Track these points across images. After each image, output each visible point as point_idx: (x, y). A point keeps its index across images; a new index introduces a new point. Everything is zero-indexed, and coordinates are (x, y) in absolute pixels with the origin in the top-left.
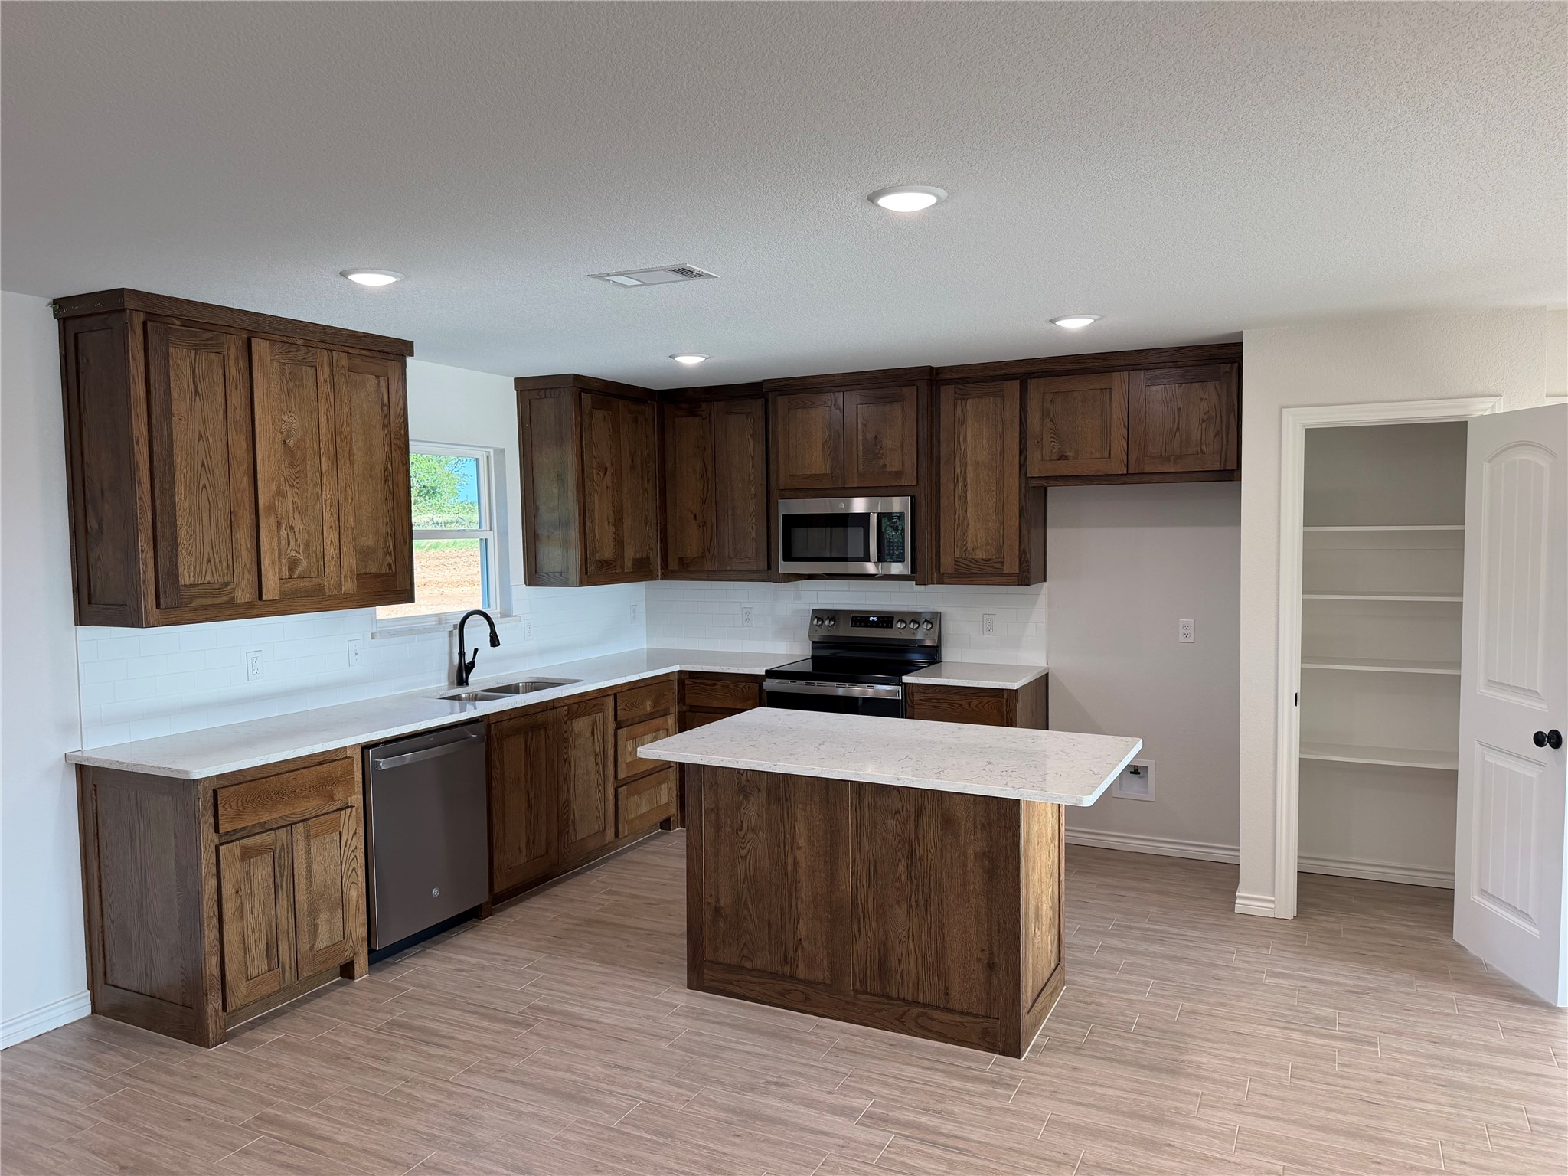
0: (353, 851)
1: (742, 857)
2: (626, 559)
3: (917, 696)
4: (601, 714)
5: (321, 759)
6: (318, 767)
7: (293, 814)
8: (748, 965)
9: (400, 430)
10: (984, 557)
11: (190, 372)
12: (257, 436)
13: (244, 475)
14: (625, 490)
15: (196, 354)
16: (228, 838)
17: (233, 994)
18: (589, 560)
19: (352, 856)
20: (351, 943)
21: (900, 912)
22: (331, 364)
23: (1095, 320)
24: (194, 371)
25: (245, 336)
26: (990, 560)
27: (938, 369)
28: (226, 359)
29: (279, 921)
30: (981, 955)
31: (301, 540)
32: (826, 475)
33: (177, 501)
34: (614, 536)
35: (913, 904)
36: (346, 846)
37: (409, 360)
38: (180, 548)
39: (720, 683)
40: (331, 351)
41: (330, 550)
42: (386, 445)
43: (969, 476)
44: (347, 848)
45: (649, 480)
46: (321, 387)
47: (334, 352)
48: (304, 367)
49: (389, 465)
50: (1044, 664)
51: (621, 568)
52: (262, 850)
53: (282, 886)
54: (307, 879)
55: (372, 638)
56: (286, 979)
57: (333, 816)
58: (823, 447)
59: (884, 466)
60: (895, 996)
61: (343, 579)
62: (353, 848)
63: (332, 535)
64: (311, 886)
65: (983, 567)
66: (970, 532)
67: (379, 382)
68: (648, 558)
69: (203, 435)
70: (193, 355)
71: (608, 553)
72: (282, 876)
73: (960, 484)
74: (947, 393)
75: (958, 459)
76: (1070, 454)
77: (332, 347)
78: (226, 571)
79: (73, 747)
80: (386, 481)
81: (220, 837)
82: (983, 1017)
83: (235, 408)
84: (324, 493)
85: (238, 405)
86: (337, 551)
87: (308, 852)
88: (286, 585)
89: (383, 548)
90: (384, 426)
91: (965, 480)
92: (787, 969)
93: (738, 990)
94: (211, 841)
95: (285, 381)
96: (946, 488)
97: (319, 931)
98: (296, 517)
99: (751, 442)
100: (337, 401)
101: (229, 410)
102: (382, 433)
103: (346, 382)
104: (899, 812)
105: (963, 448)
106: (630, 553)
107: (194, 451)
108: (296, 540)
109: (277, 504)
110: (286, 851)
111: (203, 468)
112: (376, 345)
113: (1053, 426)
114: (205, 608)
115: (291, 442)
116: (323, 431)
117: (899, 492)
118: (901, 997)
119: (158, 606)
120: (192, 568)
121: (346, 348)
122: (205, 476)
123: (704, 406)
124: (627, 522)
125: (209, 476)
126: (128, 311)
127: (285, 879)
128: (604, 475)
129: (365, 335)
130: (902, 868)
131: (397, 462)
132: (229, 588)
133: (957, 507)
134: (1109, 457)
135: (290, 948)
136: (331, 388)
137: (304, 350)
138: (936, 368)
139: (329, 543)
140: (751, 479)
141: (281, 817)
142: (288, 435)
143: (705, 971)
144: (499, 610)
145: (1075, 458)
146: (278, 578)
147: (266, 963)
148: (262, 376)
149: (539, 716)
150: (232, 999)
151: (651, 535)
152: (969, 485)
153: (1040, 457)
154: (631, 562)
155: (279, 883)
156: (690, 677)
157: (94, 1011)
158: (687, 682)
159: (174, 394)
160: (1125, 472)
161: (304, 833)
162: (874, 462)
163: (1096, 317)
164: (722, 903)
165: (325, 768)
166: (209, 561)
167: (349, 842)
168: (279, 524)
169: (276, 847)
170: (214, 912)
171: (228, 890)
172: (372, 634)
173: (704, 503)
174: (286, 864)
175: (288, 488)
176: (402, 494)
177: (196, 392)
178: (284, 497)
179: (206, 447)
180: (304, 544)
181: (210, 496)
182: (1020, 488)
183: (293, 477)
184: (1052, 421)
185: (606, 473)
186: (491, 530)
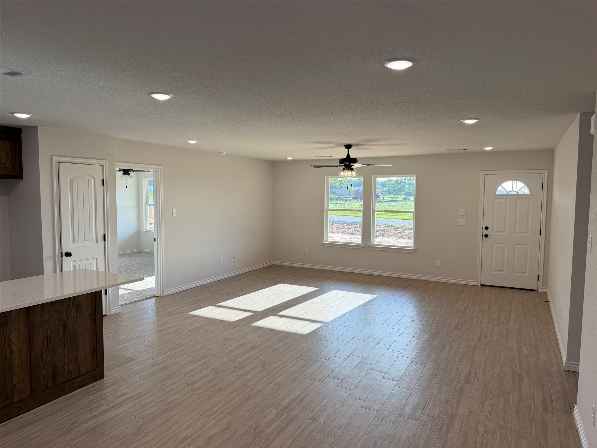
21: (61, 349)
30: (90, 350)
35: (66, 343)
60: (60, 383)
104: (59, 310)
130: (61, 331)
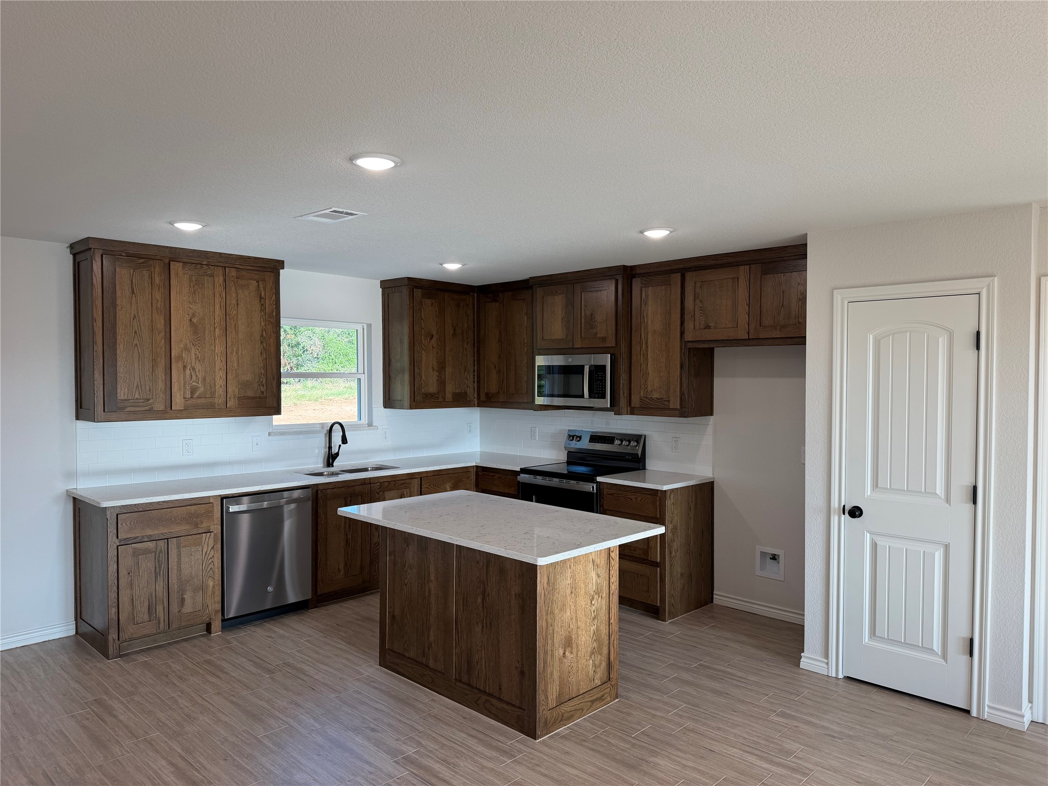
0: (211, 558)
1: (405, 584)
2: (447, 392)
3: (605, 491)
4: (408, 490)
5: (189, 503)
6: (188, 507)
7: (170, 532)
8: (407, 655)
9: (272, 312)
10: (658, 397)
11: (129, 282)
12: (172, 317)
13: (162, 339)
14: (447, 349)
15: (134, 271)
16: (126, 543)
17: (124, 631)
18: (416, 393)
19: (210, 561)
20: (208, 612)
21: (478, 629)
22: (225, 275)
23: (671, 232)
24: (132, 281)
25: (167, 261)
26: (661, 399)
27: (631, 267)
28: (153, 274)
29: (157, 593)
30: (517, 665)
31: (200, 376)
32: (563, 339)
33: (118, 353)
34: (437, 378)
35: (485, 626)
36: (206, 554)
37: (281, 271)
38: (118, 379)
39: (497, 475)
40: (225, 267)
41: (220, 382)
42: (262, 322)
43: (650, 340)
44: (207, 556)
45: (468, 343)
46: (216, 288)
47: (227, 268)
48: (206, 277)
49: (264, 333)
50: (711, 475)
51: (442, 398)
52: (146, 551)
53: (160, 574)
54: (177, 571)
55: (269, 436)
56: (161, 627)
57: (198, 536)
58: (562, 322)
59: (596, 334)
60: (475, 686)
61: (228, 399)
62: (211, 556)
63: (221, 373)
64: (180, 575)
65: (657, 404)
66: (650, 379)
67: (259, 285)
68: (466, 393)
69: (137, 316)
70: (132, 273)
71: (432, 388)
72: (160, 567)
73: (644, 346)
74: (637, 284)
75: (643, 328)
76: (712, 325)
77: (226, 265)
78: (148, 393)
79: (71, 486)
80: (262, 342)
81: (120, 541)
82: (518, 708)
83: (158, 301)
84: (217, 349)
85: (159, 299)
86: (225, 383)
87: (179, 556)
88: (187, 402)
89: (258, 382)
90: (262, 310)
91: (647, 343)
92: (424, 661)
93: (401, 670)
94: (114, 543)
95: (192, 285)
96: (636, 349)
97: (186, 602)
98: (197, 362)
99: (525, 318)
100: (228, 296)
101: (153, 302)
102: (260, 314)
103: (235, 285)
105: (646, 320)
106: (450, 389)
107: (130, 325)
108: (196, 376)
109: (184, 355)
110: (163, 553)
111: (136, 335)
112: (257, 263)
113: (701, 305)
114: (134, 412)
115: (195, 320)
116: (217, 313)
117: (604, 351)
118: (478, 687)
119: (104, 411)
120: (126, 390)
121: (236, 266)
122: (137, 339)
123: (501, 295)
124: (449, 370)
125: (139, 339)
126: (92, 249)
127: (162, 569)
128: (431, 340)
129: (249, 258)
130: (479, 600)
131: (269, 333)
132: (150, 402)
133: (642, 362)
134: (737, 327)
135: (164, 610)
136: (223, 289)
137: (206, 267)
138: (630, 266)
139: (219, 378)
140: (525, 342)
141: (161, 533)
142: (194, 315)
143: (387, 656)
144: (367, 422)
145: (715, 328)
146: (182, 397)
147: (148, 616)
148: (177, 283)
149: (356, 488)
150: (123, 634)
151: (468, 378)
152: (649, 347)
153: (693, 327)
154: (451, 395)
155: (158, 572)
156: (483, 471)
157: (77, 633)
158: (480, 473)
159: (119, 294)
160: (747, 338)
161: (177, 544)
162: (590, 331)
163: (671, 230)
164: (396, 613)
165: (193, 508)
166: (138, 386)
167: (208, 553)
168: (185, 367)
169: (156, 551)
170: (115, 583)
171: (122, 572)
172: (269, 433)
173: (500, 357)
174: (163, 561)
175: (192, 346)
176: (273, 350)
177: (133, 292)
178: (189, 351)
179: (138, 323)
180: (202, 378)
181: (140, 350)
182: (681, 349)
183: (196, 340)
184: (701, 301)
185: (432, 338)
186: (364, 373)
